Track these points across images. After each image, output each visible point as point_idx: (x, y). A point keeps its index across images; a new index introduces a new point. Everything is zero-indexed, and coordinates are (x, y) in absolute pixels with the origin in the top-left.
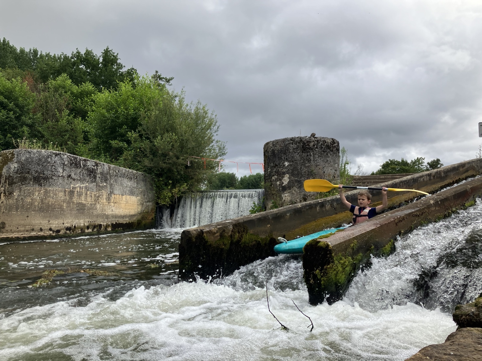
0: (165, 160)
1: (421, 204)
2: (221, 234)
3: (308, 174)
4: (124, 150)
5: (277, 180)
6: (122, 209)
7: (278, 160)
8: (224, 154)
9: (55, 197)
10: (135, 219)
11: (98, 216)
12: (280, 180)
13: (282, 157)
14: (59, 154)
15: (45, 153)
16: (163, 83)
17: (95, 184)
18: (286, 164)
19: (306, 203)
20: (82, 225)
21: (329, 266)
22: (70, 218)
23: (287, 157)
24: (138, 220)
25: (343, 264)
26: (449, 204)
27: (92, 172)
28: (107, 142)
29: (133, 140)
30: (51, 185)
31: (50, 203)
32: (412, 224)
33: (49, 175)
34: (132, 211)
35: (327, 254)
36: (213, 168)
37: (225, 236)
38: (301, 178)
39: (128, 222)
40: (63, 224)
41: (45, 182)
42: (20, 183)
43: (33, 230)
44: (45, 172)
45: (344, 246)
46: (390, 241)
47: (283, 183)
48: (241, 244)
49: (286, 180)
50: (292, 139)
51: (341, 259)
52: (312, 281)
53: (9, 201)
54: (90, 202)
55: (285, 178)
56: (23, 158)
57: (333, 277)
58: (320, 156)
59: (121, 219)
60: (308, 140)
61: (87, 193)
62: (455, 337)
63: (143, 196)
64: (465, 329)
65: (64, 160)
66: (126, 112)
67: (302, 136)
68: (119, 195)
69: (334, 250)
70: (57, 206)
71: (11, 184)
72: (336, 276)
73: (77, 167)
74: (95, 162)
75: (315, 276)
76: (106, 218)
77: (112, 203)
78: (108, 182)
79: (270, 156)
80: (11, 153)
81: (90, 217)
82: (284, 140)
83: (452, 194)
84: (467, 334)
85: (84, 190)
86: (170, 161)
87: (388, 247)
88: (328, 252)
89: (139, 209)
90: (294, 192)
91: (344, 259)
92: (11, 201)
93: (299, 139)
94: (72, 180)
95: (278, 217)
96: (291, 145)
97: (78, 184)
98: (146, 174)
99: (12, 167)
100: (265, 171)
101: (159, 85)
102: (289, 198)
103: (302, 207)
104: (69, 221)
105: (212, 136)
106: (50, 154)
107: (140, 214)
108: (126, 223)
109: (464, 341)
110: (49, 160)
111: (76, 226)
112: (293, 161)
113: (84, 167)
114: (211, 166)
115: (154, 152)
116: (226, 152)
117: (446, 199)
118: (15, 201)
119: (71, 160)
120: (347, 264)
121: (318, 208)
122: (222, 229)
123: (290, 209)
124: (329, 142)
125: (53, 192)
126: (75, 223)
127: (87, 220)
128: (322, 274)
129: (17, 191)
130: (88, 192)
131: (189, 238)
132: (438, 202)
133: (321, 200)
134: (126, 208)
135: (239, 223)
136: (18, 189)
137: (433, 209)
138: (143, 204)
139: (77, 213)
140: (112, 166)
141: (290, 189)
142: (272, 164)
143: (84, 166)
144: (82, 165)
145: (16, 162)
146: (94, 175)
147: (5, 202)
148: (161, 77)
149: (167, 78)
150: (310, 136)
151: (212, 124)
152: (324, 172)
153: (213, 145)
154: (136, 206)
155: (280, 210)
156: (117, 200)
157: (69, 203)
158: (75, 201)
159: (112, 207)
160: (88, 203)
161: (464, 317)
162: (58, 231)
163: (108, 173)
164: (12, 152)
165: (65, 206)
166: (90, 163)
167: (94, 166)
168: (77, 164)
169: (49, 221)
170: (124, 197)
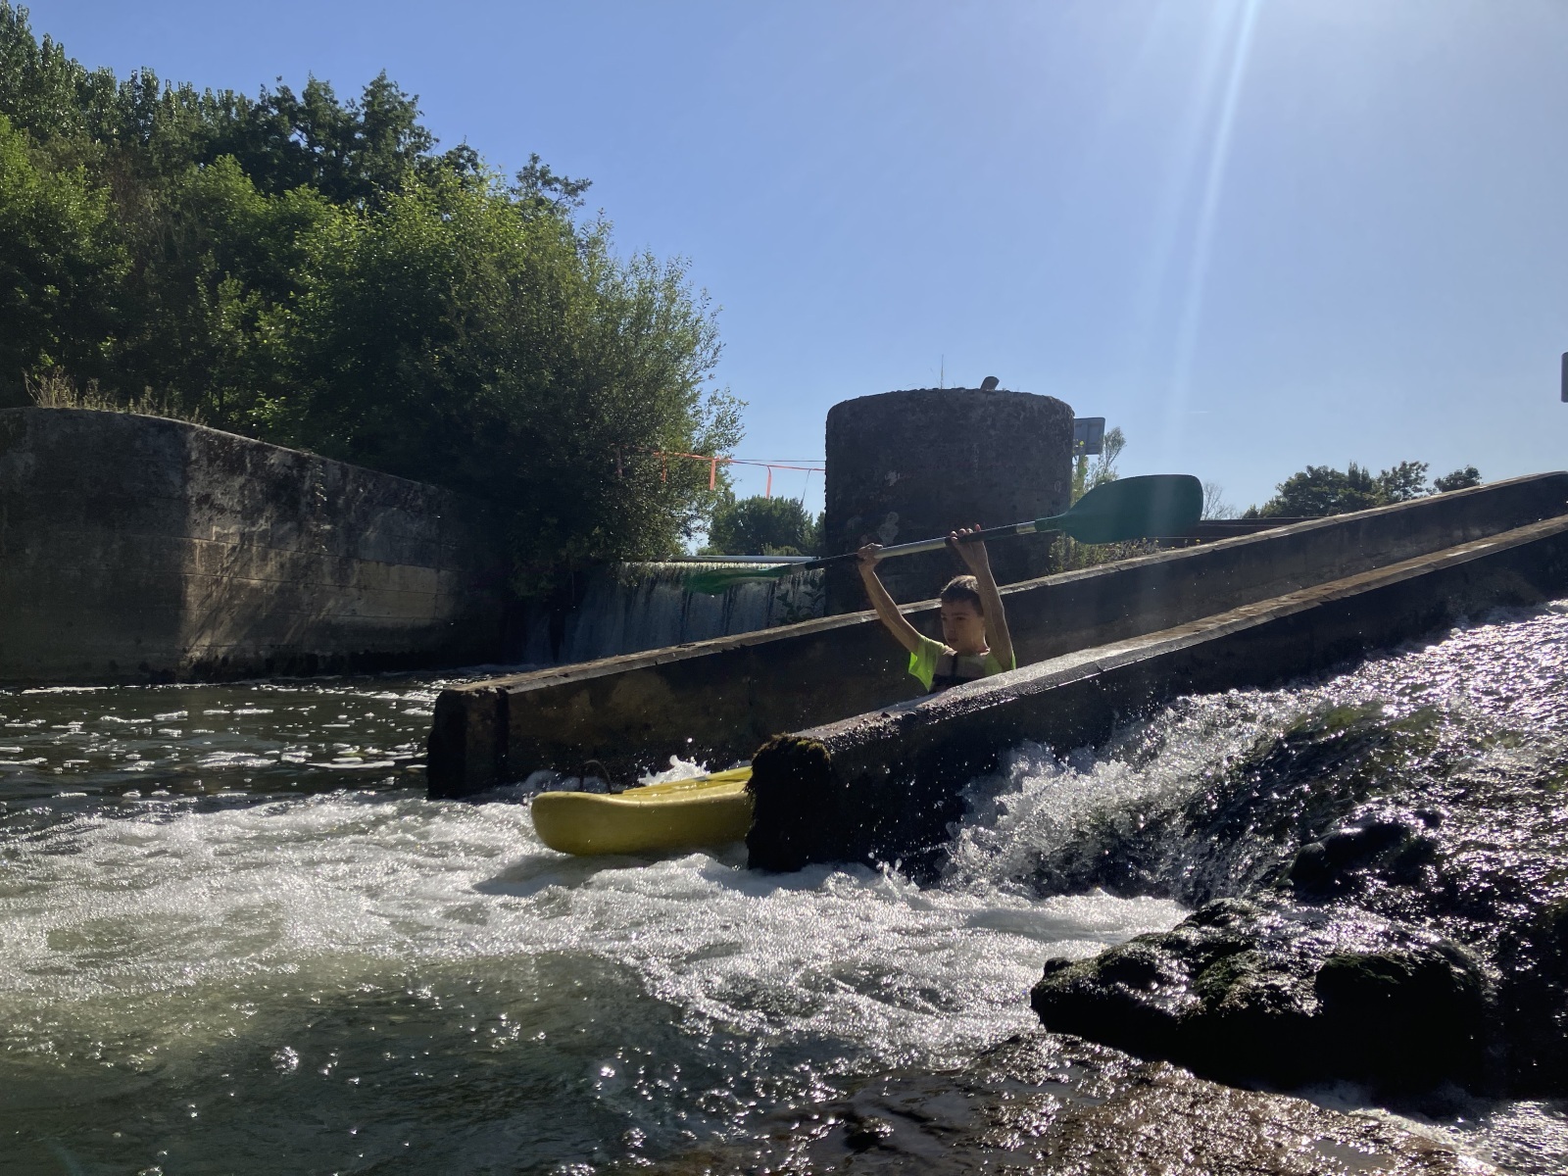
5: (861, 530)
6: (387, 609)
7: (866, 464)
12: (872, 530)
13: (880, 456)
14: (169, 427)
15: (124, 423)
16: (553, 196)
17: (295, 525)
18: (893, 477)
20: (250, 655)
22: (208, 631)
23: (896, 456)
27: (285, 488)
30: (146, 526)
31: (142, 584)
33: (138, 492)
34: (421, 615)
38: (937, 524)
39: (407, 651)
40: (185, 651)
41: (126, 514)
42: (43, 518)
43: (87, 667)
44: (124, 485)
49: (889, 530)
53: (9, 573)
54: (277, 584)
55: (886, 525)
56: (55, 437)
58: (1001, 454)
59: (384, 642)
60: (965, 400)
61: (266, 553)
63: (462, 567)
65: (188, 445)
67: (948, 386)
68: (378, 563)
70: (166, 593)
71: (17, 518)
73: (233, 471)
74: (296, 455)
76: (332, 636)
77: (353, 587)
78: (340, 519)
79: (844, 450)
80: (15, 420)
81: (279, 633)
85: (255, 543)
89: (446, 612)
90: (913, 571)
92: (16, 574)
93: (934, 397)
94: (214, 512)
96: (910, 417)
97: (234, 524)
98: (470, 498)
99: (20, 463)
104: (205, 644)
105: (696, 381)
106: (139, 424)
107: (449, 624)
108: (403, 653)
110: (138, 444)
112: (912, 470)
113: (256, 472)
118: (28, 573)
125: (151, 549)
127: (266, 641)
129: (35, 542)
130: (272, 552)
134: (401, 606)
136: (38, 537)
139: (232, 618)
140: (355, 468)
142: (848, 479)
143: (257, 466)
144: (249, 465)
145: (32, 450)
146: (291, 497)
148: (552, 175)
151: (695, 339)
152: (1015, 507)
153: (697, 411)
154: (435, 600)
156: (372, 580)
157: (203, 584)
158: (226, 580)
159: (352, 600)
160: (271, 588)
162: (169, 674)
163: (340, 491)
164: (18, 415)
165: (193, 593)
166: (278, 457)
167: (289, 468)
168: (231, 462)
169: (139, 641)
170: (395, 569)
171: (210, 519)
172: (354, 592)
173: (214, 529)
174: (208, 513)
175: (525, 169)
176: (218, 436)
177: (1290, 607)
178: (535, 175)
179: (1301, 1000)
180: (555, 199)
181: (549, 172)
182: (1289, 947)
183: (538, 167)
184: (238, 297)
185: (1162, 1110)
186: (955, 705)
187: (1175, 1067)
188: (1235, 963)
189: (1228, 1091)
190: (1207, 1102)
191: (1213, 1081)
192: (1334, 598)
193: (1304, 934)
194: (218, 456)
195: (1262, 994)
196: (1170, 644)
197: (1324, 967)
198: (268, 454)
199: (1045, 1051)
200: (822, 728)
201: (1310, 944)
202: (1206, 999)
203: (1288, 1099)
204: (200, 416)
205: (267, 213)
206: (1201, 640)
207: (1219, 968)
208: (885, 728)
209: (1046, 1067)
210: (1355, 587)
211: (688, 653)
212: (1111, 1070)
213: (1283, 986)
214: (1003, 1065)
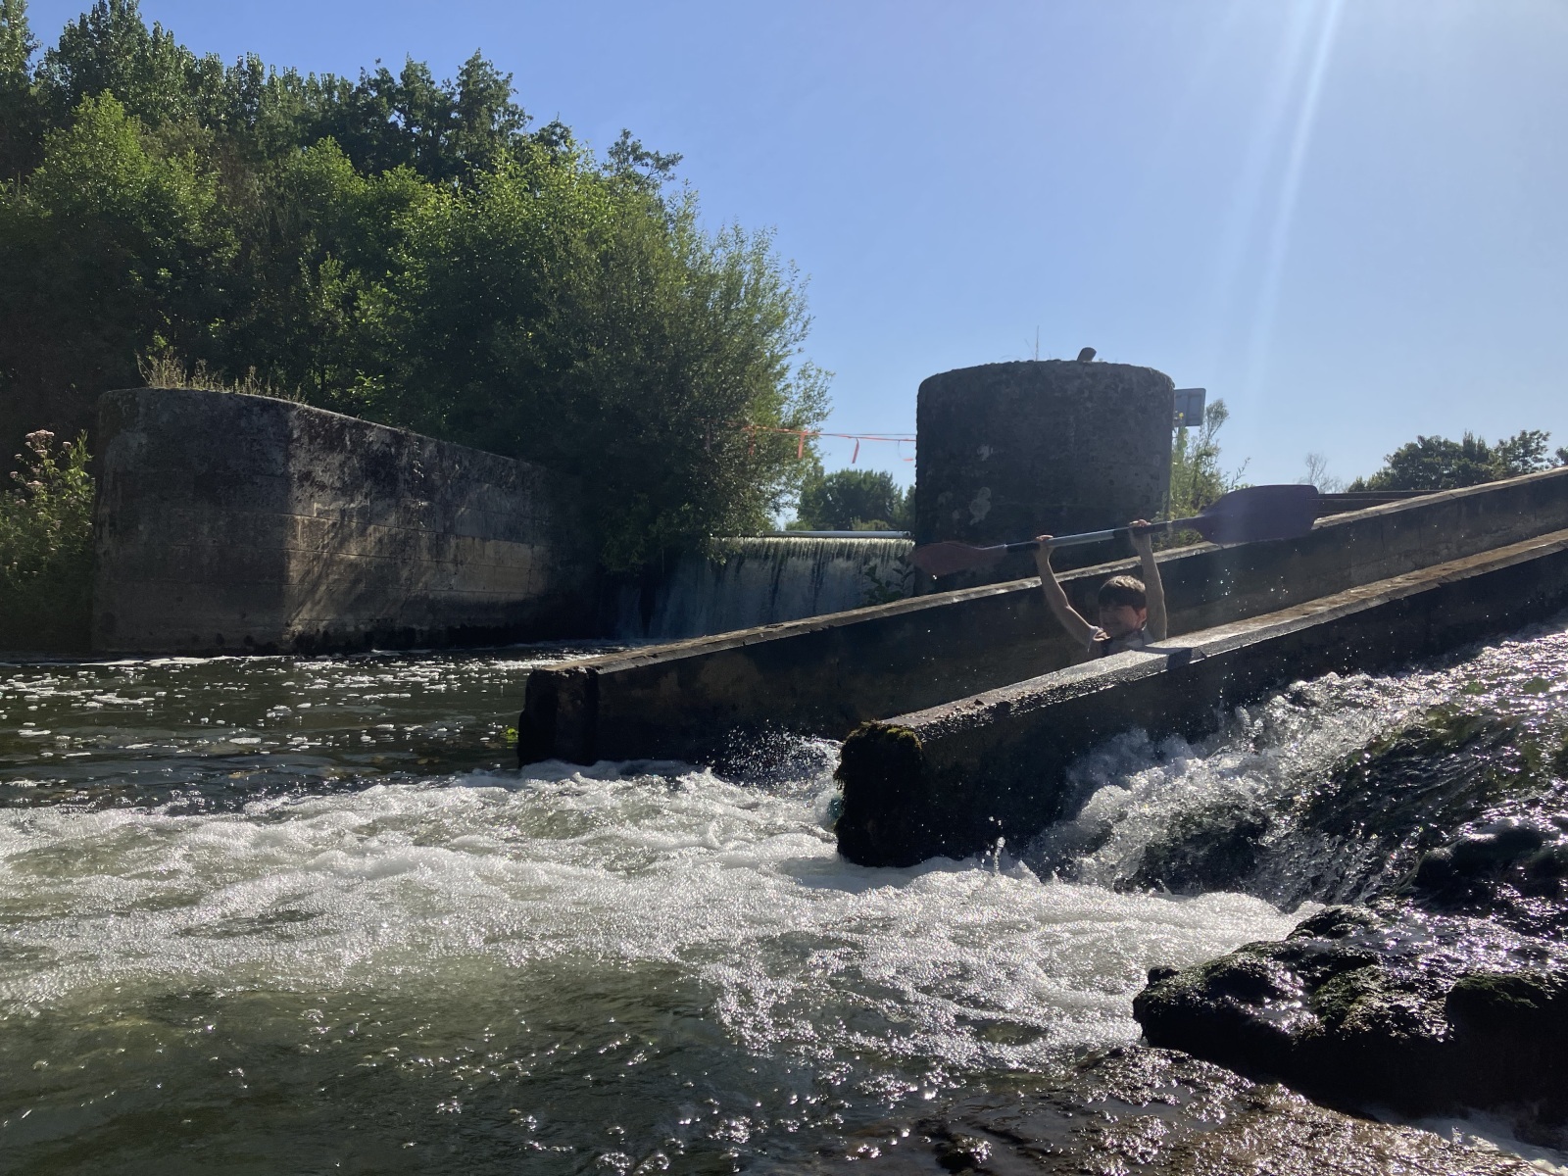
3: (1056, 488)
5: (951, 506)
6: (482, 584)
7: (958, 439)
8: (820, 416)
9: (261, 539)
12: (963, 505)
13: (973, 431)
15: (230, 402)
16: (644, 171)
17: (393, 501)
18: (985, 452)
20: (351, 629)
22: (310, 606)
23: (989, 429)
24: (536, 620)
27: (383, 465)
30: (250, 503)
31: (247, 560)
33: (243, 470)
34: (515, 590)
38: (1031, 499)
39: (502, 625)
40: (289, 625)
41: (232, 492)
42: (155, 495)
43: (195, 640)
44: (230, 463)
49: (982, 506)
53: (123, 549)
54: (377, 560)
55: (978, 501)
56: (165, 418)
58: (1099, 428)
59: (480, 617)
61: (365, 529)
63: (555, 542)
65: (289, 423)
67: (1043, 358)
68: (474, 538)
70: (269, 568)
71: (129, 497)
73: (333, 449)
74: (394, 433)
76: (429, 610)
77: (450, 562)
79: (936, 424)
80: (128, 401)
81: (378, 607)
85: (355, 519)
89: (540, 586)
92: (130, 550)
94: (315, 489)
96: (1004, 390)
97: (335, 500)
99: (133, 443)
101: (629, 177)
104: (307, 619)
107: (543, 599)
108: (498, 627)
110: (243, 423)
111: (331, 630)
112: (1007, 445)
113: (356, 449)
118: (141, 548)
124: (1135, 379)
125: (255, 526)
126: (326, 622)
127: (366, 615)
129: (146, 519)
130: (371, 528)
134: (496, 581)
136: (150, 514)
138: (552, 570)
139: (333, 592)
140: (451, 445)
142: (939, 454)
143: (356, 444)
144: (348, 443)
145: (144, 430)
146: (389, 474)
147: (114, 554)
148: (640, 150)
149: (662, 155)
151: (785, 312)
153: (786, 386)
154: (528, 576)
156: (468, 555)
157: (305, 560)
158: (327, 556)
159: (448, 575)
160: (371, 563)
162: (271, 646)
163: (436, 468)
164: (131, 396)
165: (295, 569)
166: (377, 433)
167: (387, 445)
168: (330, 439)
169: (244, 616)
170: (490, 546)
171: (312, 496)
172: (451, 567)
173: (315, 505)
174: (309, 490)
175: (617, 144)
176: (318, 415)
177: (1406, 589)
178: (626, 151)
179: (1431, 1023)
180: (646, 174)
181: (640, 147)
182: (1416, 963)
183: (629, 142)
184: (339, 277)
185: (1278, 1140)
186: (1051, 692)
187: (1291, 1092)
188: (1356, 979)
189: (1350, 1123)
190: (1327, 1134)
191: (1333, 1109)
192: (1454, 579)
193: (1430, 950)
194: (318, 435)
195: (1386, 1016)
196: (1277, 628)
197: (1455, 988)
198: (367, 432)
199: (1149, 1068)
200: (913, 715)
201: (1438, 961)
202: (1324, 1019)
203: (1417, 1132)
204: (302, 394)
205: (365, 195)
206: (1311, 624)
207: (1337, 984)
208: (978, 716)
209: (1151, 1086)
210: (1476, 568)
211: (775, 634)
212: (1221, 1093)
213: (1409, 1008)
214: (1104, 1082)
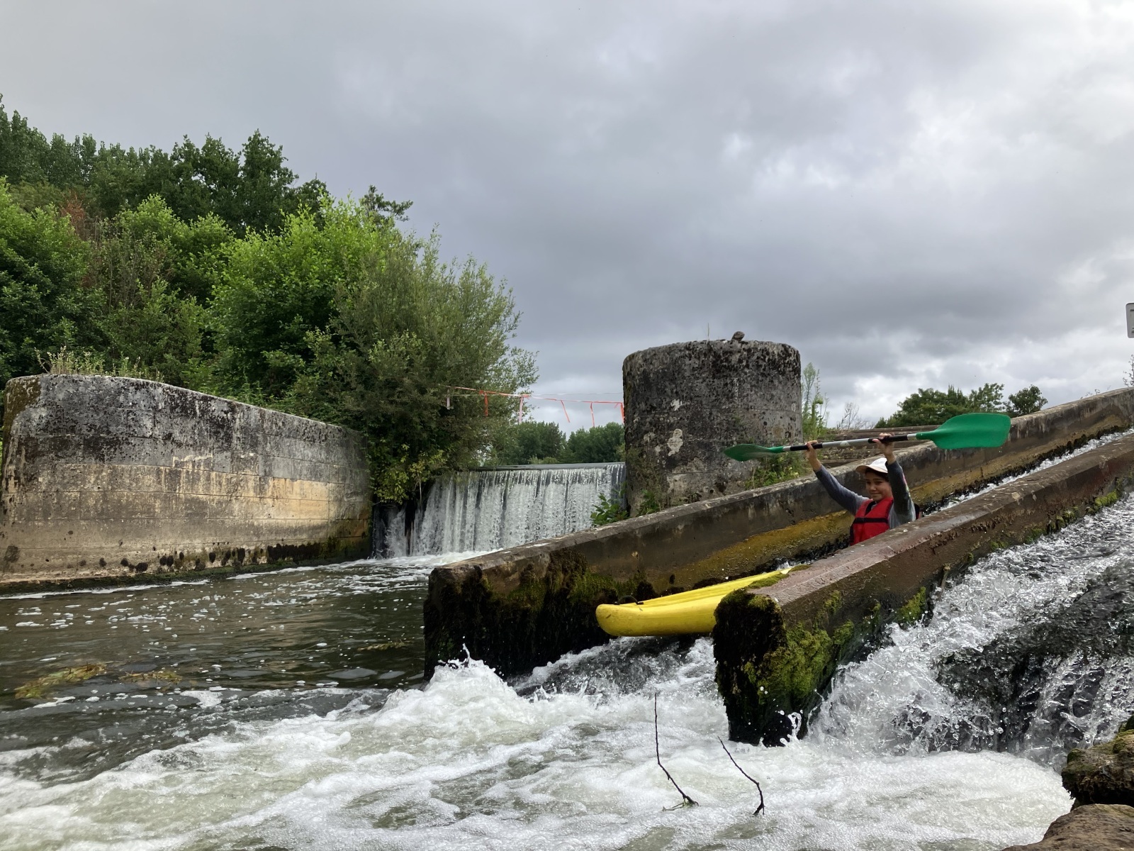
0: (393, 395)
1: (990, 501)
2: (522, 574)
3: (728, 428)
4: (297, 372)
5: (654, 442)
6: (292, 513)
7: (656, 396)
8: (530, 381)
9: (134, 485)
10: (322, 534)
11: (235, 529)
12: (663, 442)
13: (667, 389)
14: (143, 386)
15: (112, 384)
16: (386, 214)
17: (229, 454)
18: (677, 404)
19: (723, 498)
20: (199, 551)
21: (774, 654)
22: (170, 534)
23: (678, 389)
24: (330, 538)
25: (808, 649)
26: (1058, 501)
27: (222, 427)
28: (257, 355)
29: (317, 350)
30: (127, 458)
31: (124, 501)
32: (970, 550)
33: (121, 434)
34: (315, 517)
35: (770, 625)
36: (507, 412)
37: (533, 579)
38: (711, 437)
39: (305, 543)
40: (154, 549)
41: (112, 450)
42: (52, 455)
43: (83, 564)
44: (111, 429)
45: (810, 606)
46: (919, 591)
47: (669, 450)
48: (571, 598)
49: (676, 442)
50: (689, 347)
51: (803, 636)
52: (735, 689)
53: (26, 496)
54: (217, 498)
55: (674, 439)
56: (61, 396)
57: (785, 678)
58: (754, 386)
59: (290, 537)
60: (727, 348)
61: (209, 475)
62: (1066, 827)
63: (342, 480)
64: (1089, 808)
65: (156, 398)
66: (300, 283)
67: (713, 338)
68: (286, 479)
69: (787, 616)
70: (140, 507)
71: (33, 456)
72: (792, 677)
73: (187, 416)
74: (229, 403)
75: (743, 677)
76: (254, 534)
77: (269, 498)
78: (260, 449)
79: (639, 386)
80: (32, 384)
81: (218, 533)
82: (670, 350)
83: (1065, 476)
84: (1094, 820)
85: (202, 468)
86: (405, 399)
87: (913, 605)
88: (772, 621)
89: (332, 514)
90: (695, 471)
91: (812, 637)
92: (31, 497)
93: (705, 347)
94: (174, 446)
95: (655, 534)
96: (687, 362)
97: (188, 454)
98: (349, 429)
99: (35, 416)
100: (626, 421)
101: (377, 220)
102: (684, 486)
103: (714, 508)
104: (168, 544)
105: (503, 339)
106: (122, 384)
107: (335, 523)
108: (303, 545)
109: (1086, 837)
110: (121, 399)
111: (185, 553)
112: (691, 399)
113: (203, 415)
114: (501, 410)
115: (367, 377)
116: (535, 376)
117: (1050, 489)
118: (41, 496)
119: (172, 399)
120: (816, 647)
121: (750, 512)
122: (525, 565)
123: (685, 513)
124: (776, 352)
125: (130, 475)
126: (182, 546)
127: (210, 539)
128: (760, 672)
129: (45, 473)
130: (213, 474)
131: (448, 585)
132: (1031, 496)
133: (756, 493)
134: (301, 510)
135: (566, 549)
136: (48, 469)
137: (1020, 512)
138: (340, 500)
139: (186, 524)
140: (269, 411)
141: (686, 464)
142: (643, 406)
143: (203, 412)
144: (198, 411)
145: (44, 406)
146: (226, 434)
147: (17, 501)
148: (383, 200)
149: (397, 203)
150: (730, 339)
151: (501, 310)
152: (765, 423)
153: (505, 360)
154: (324, 505)
155: (662, 516)
156: (281, 492)
157: (166, 499)
158: (182, 496)
159: (268, 507)
160: (213, 500)
161: (1087, 778)
162: (143, 567)
163: (259, 428)
164: (34, 381)
165: (159, 507)
166: (218, 404)
167: (226, 413)
168: (186, 409)
169: (121, 543)
170: (297, 483)
171: (172, 451)
172: (270, 501)
173: (174, 458)
174: (170, 447)
175: (366, 196)
176: (176, 391)
178: (373, 201)
180: (387, 217)
